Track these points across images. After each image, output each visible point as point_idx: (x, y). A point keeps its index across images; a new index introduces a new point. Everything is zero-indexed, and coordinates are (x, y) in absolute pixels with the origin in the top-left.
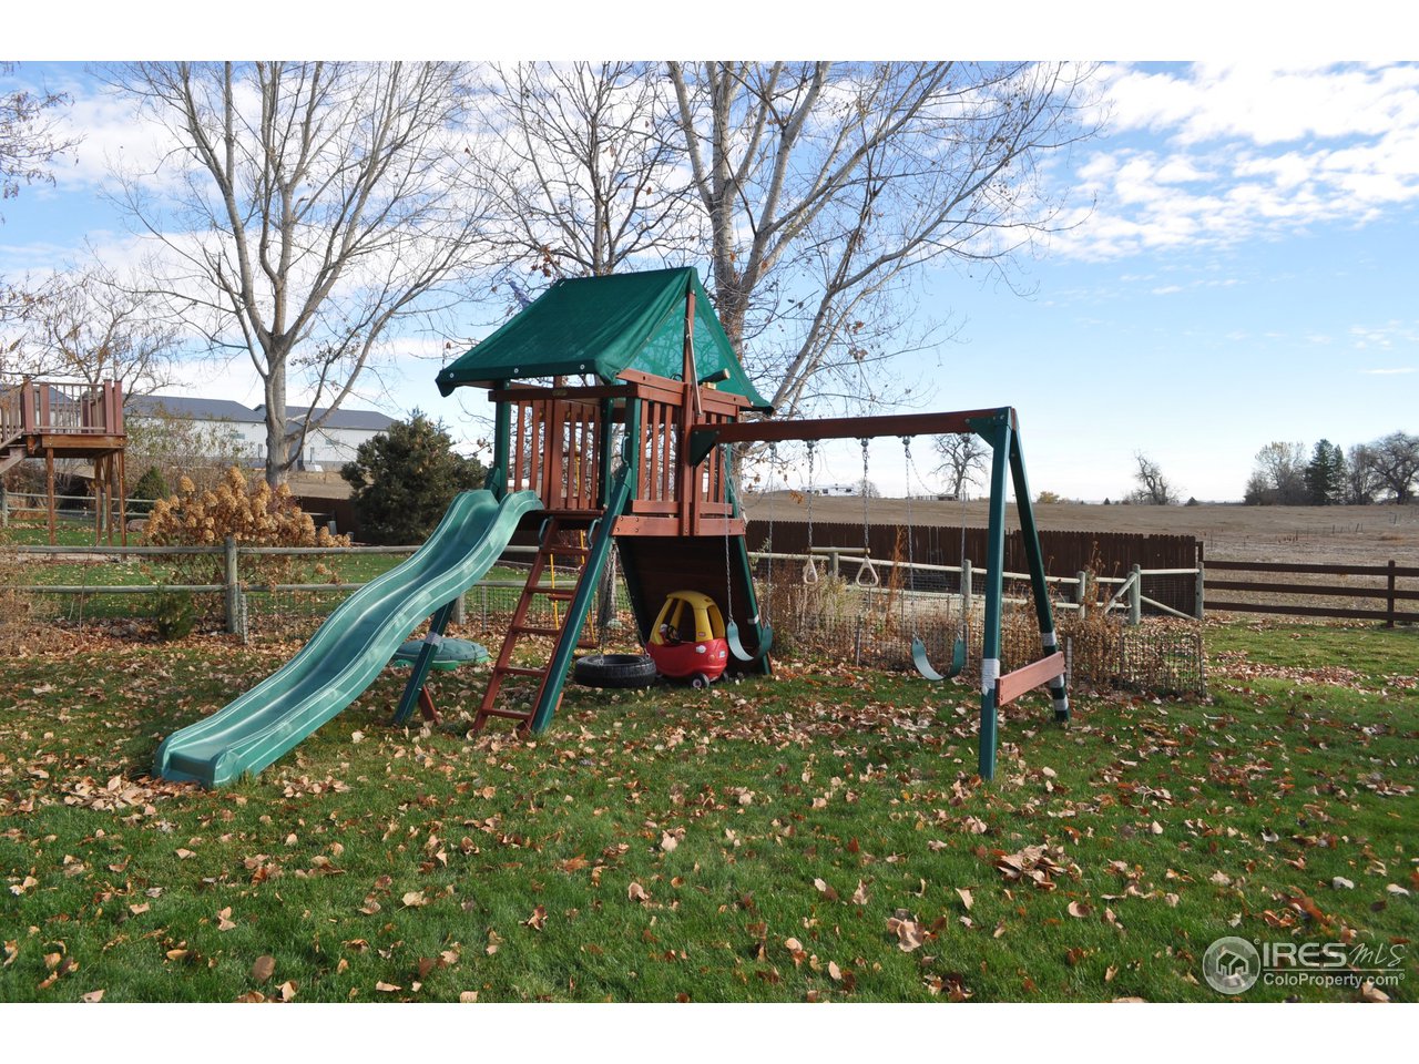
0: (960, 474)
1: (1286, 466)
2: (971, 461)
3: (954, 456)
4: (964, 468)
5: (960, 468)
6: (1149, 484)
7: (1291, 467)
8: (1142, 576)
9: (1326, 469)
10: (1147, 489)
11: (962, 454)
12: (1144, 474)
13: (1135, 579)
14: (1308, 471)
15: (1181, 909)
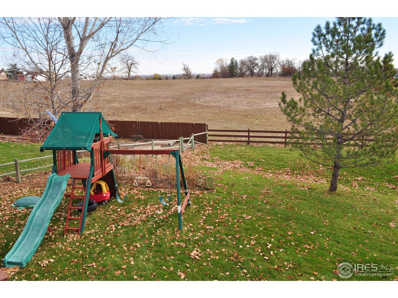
0: (129, 70)
1: (223, 65)
2: (133, 66)
3: (127, 64)
4: (130, 68)
5: (129, 68)
6: (186, 72)
7: (224, 66)
8: (194, 136)
9: (233, 66)
10: (186, 73)
11: (130, 63)
12: (185, 69)
13: (192, 137)
14: (229, 67)
15: (219, 259)
